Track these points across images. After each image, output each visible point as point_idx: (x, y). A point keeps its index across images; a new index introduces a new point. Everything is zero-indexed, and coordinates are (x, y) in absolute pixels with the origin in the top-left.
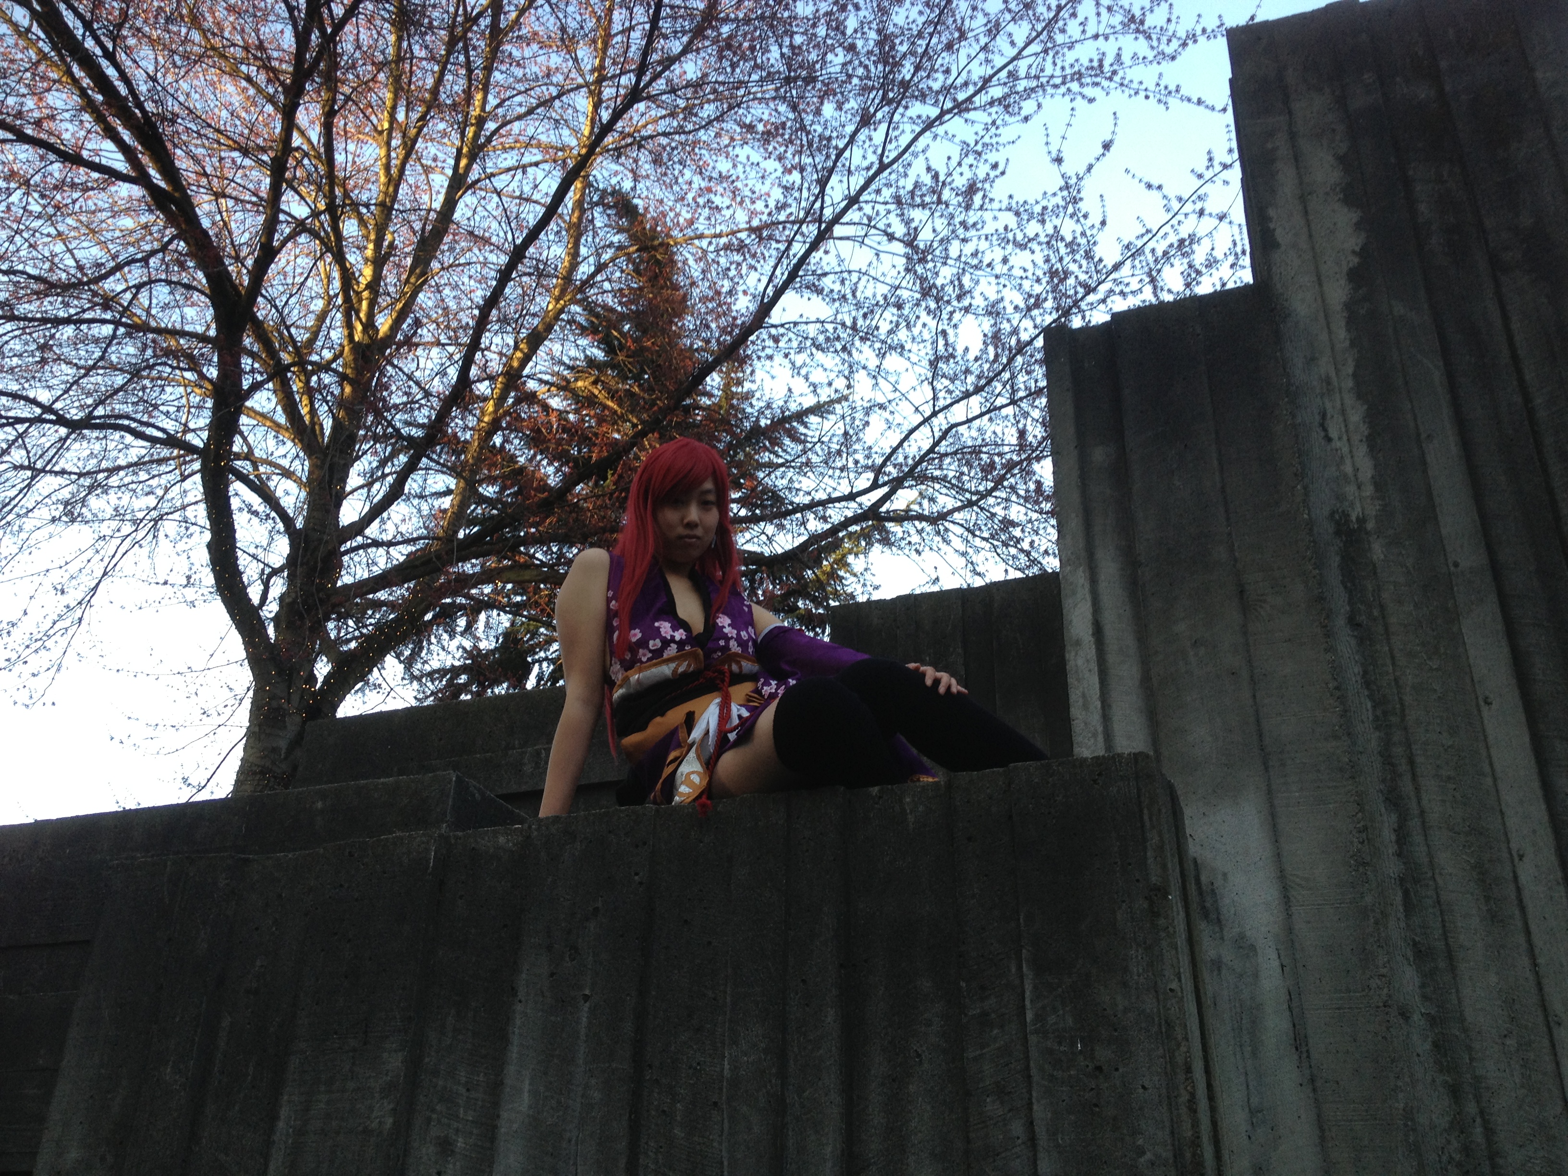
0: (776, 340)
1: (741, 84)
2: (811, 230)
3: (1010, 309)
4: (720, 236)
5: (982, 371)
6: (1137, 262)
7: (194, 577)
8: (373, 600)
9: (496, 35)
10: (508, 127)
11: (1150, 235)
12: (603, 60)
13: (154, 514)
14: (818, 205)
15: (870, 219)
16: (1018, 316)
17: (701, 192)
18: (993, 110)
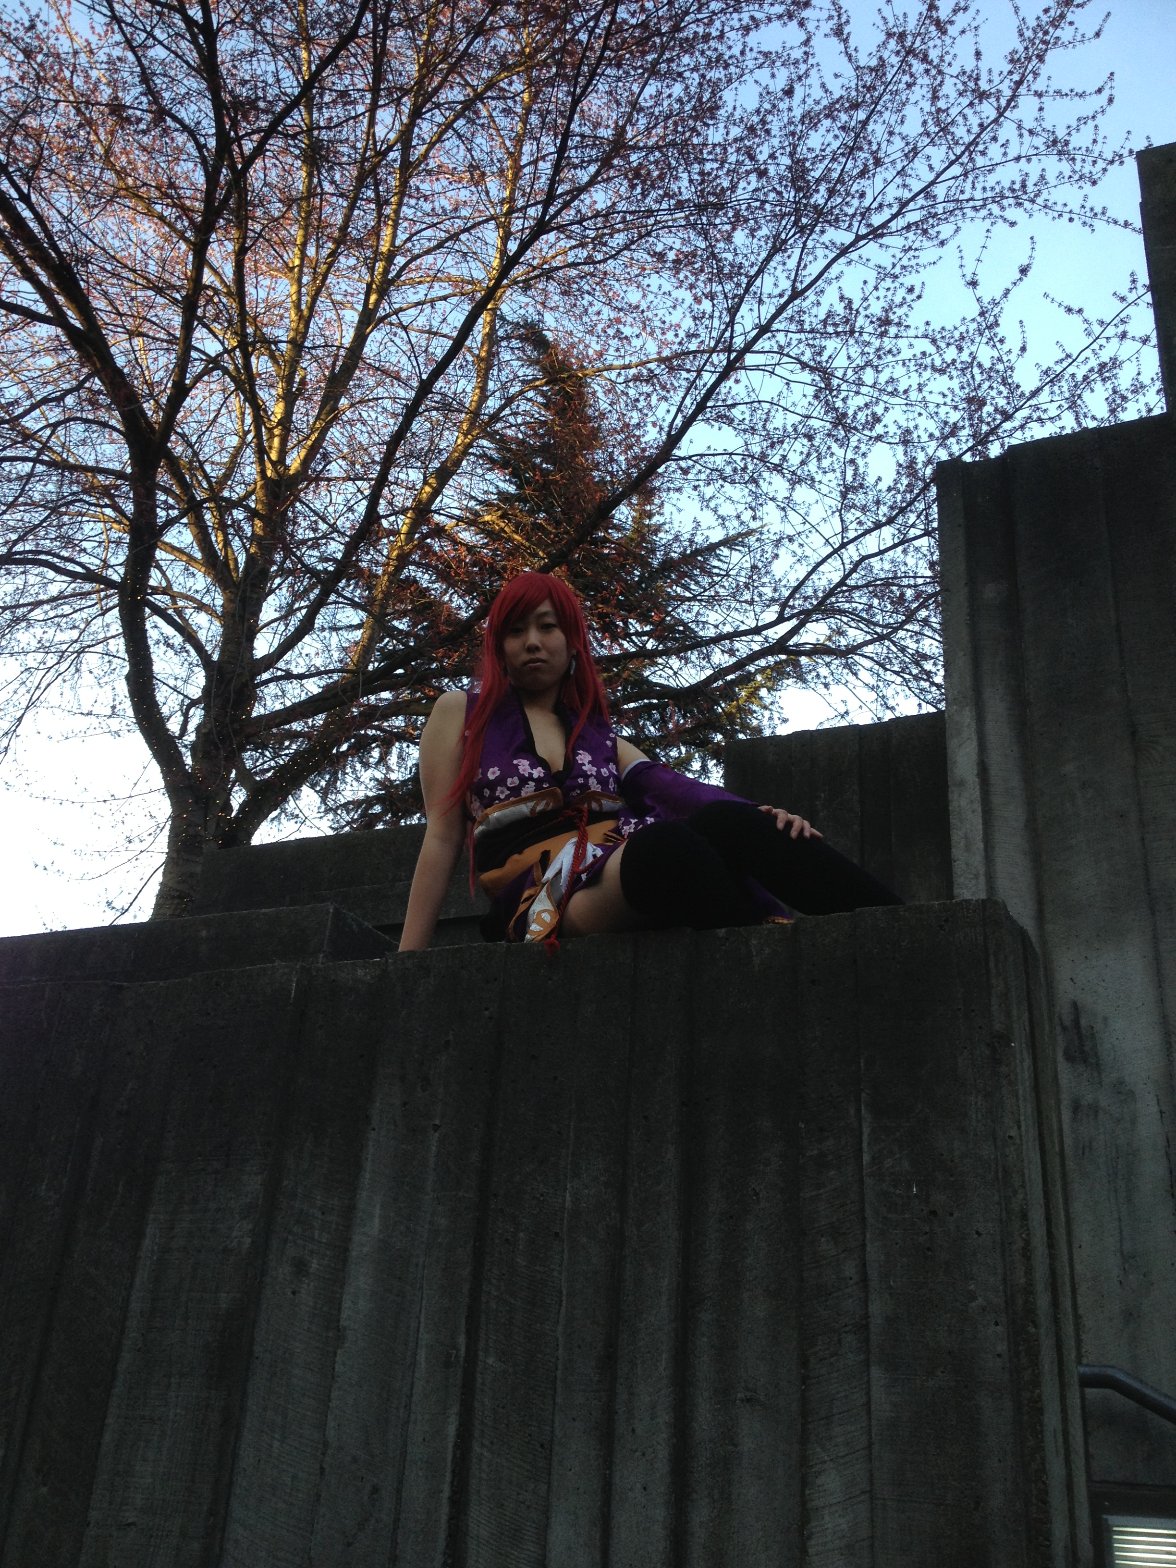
0: (685, 471)
1: (650, 213)
2: (720, 359)
3: (925, 437)
4: (628, 367)
5: (895, 502)
6: (1056, 388)
7: (118, 707)
8: (289, 730)
9: (407, 168)
10: (418, 261)
11: (1070, 360)
12: (512, 192)
13: (77, 646)
14: (727, 334)
15: (781, 347)
16: (934, 444)
17: (611, 323)
18: (911, 235)
